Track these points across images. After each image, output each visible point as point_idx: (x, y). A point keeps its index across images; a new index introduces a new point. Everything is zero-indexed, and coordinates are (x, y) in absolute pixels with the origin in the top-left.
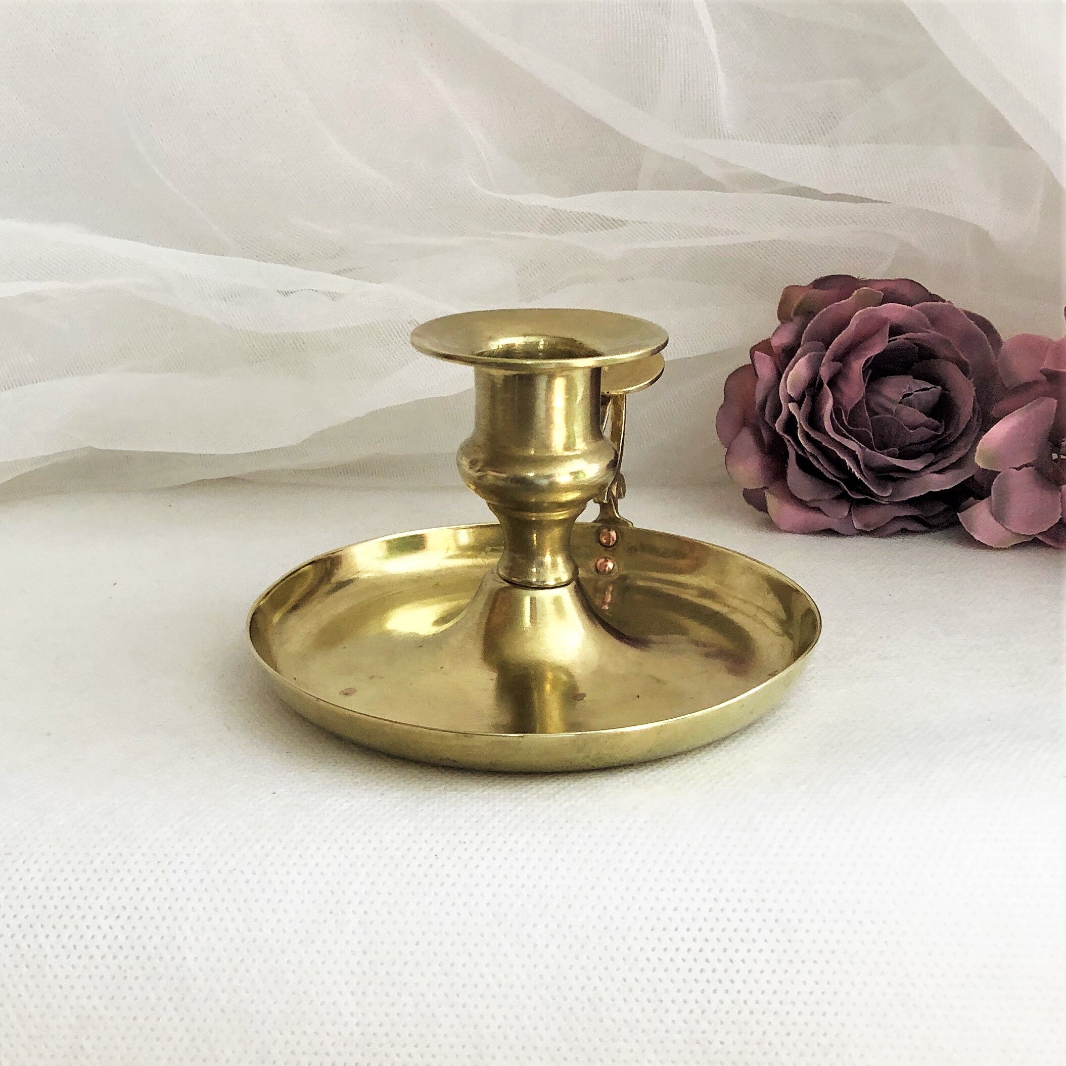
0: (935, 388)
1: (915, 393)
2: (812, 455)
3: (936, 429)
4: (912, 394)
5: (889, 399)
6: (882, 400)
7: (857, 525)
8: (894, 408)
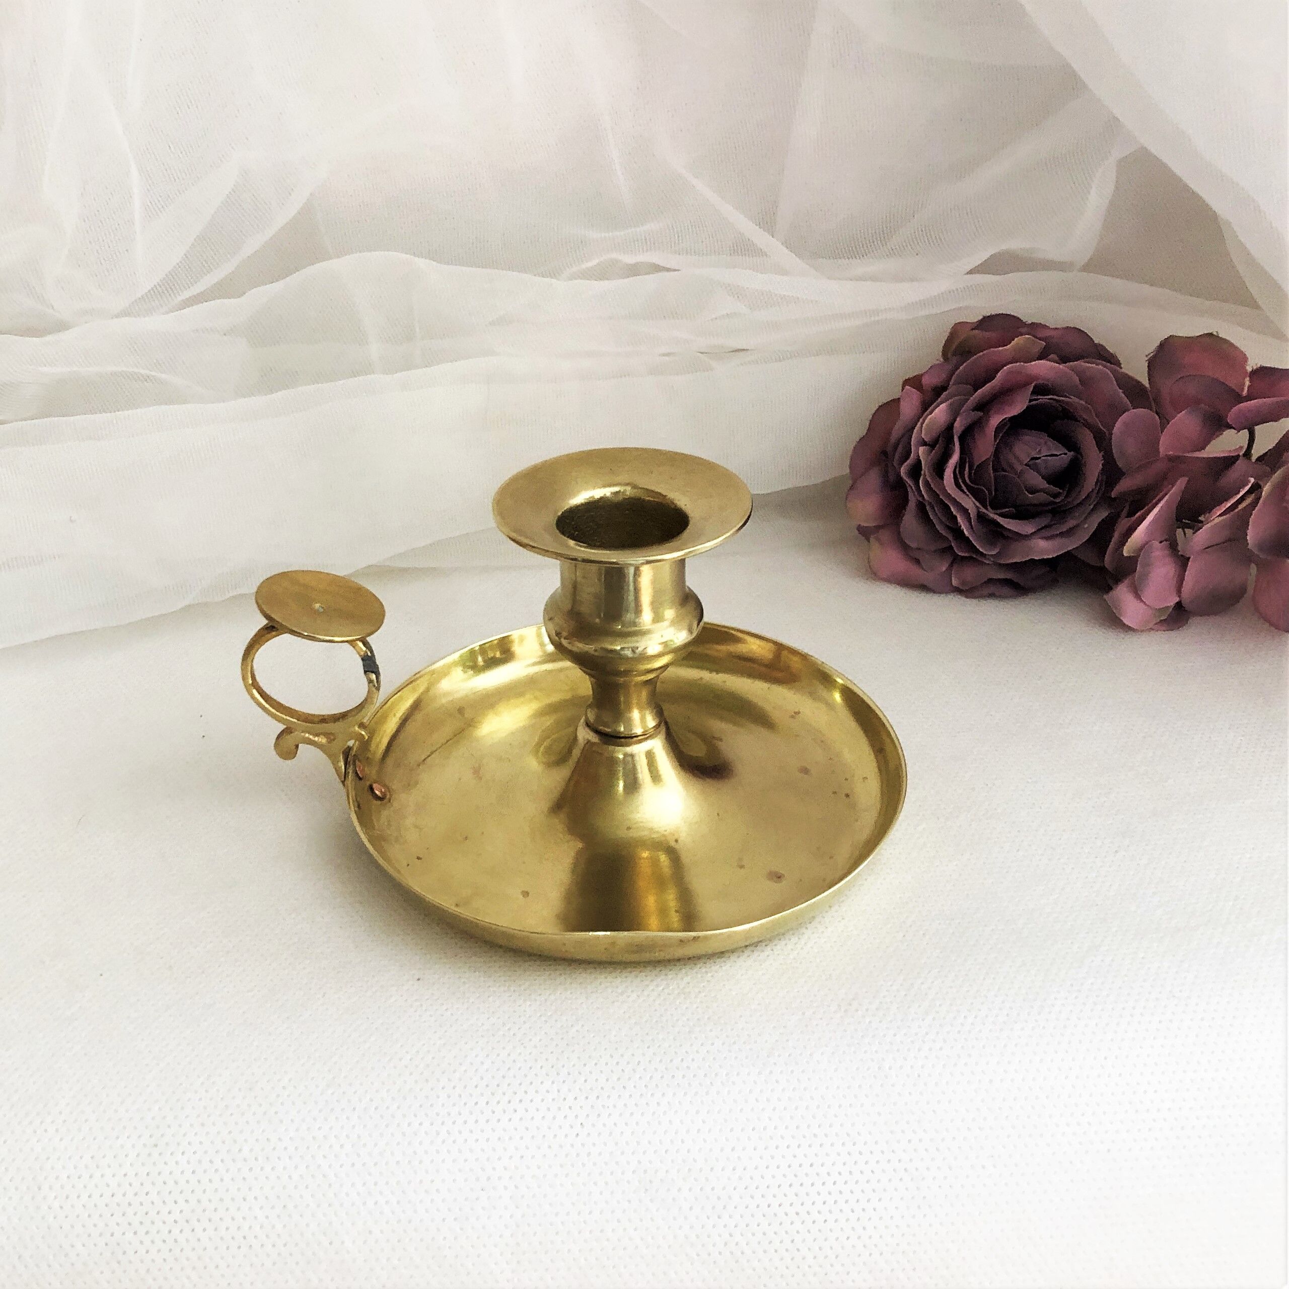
0: (1066, 454)
1: (1043, 458)
2: (930, 503)
3: (1056, 496)
4: (1039, 458)
5: (1017, 458)
6: (1011, 457)
7: (955, 582)
8: (1019, 468)
